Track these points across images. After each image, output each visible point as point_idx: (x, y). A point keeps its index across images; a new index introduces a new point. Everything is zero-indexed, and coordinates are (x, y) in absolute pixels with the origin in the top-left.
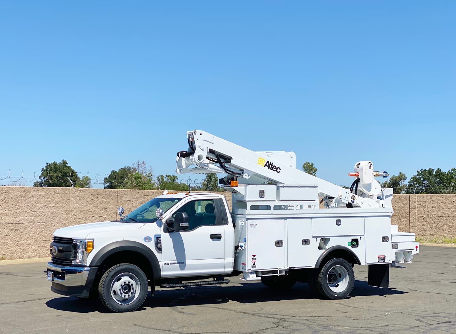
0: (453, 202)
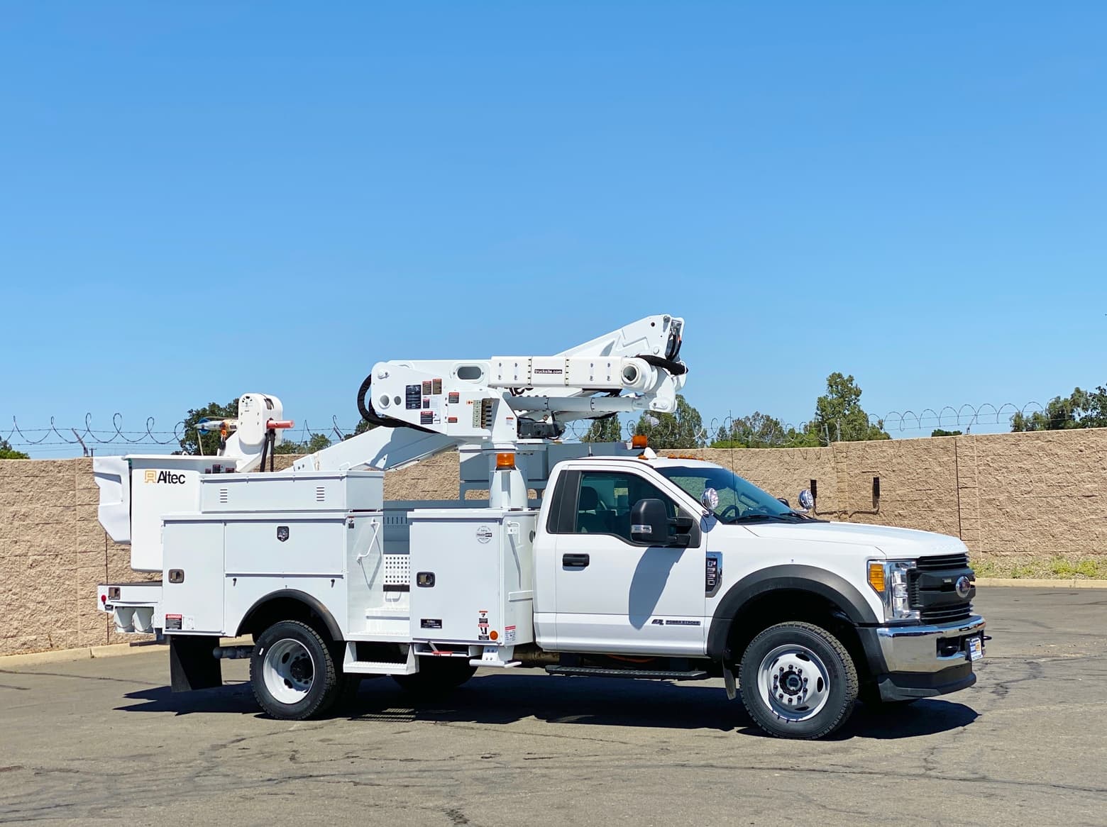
0: (1081, 451)
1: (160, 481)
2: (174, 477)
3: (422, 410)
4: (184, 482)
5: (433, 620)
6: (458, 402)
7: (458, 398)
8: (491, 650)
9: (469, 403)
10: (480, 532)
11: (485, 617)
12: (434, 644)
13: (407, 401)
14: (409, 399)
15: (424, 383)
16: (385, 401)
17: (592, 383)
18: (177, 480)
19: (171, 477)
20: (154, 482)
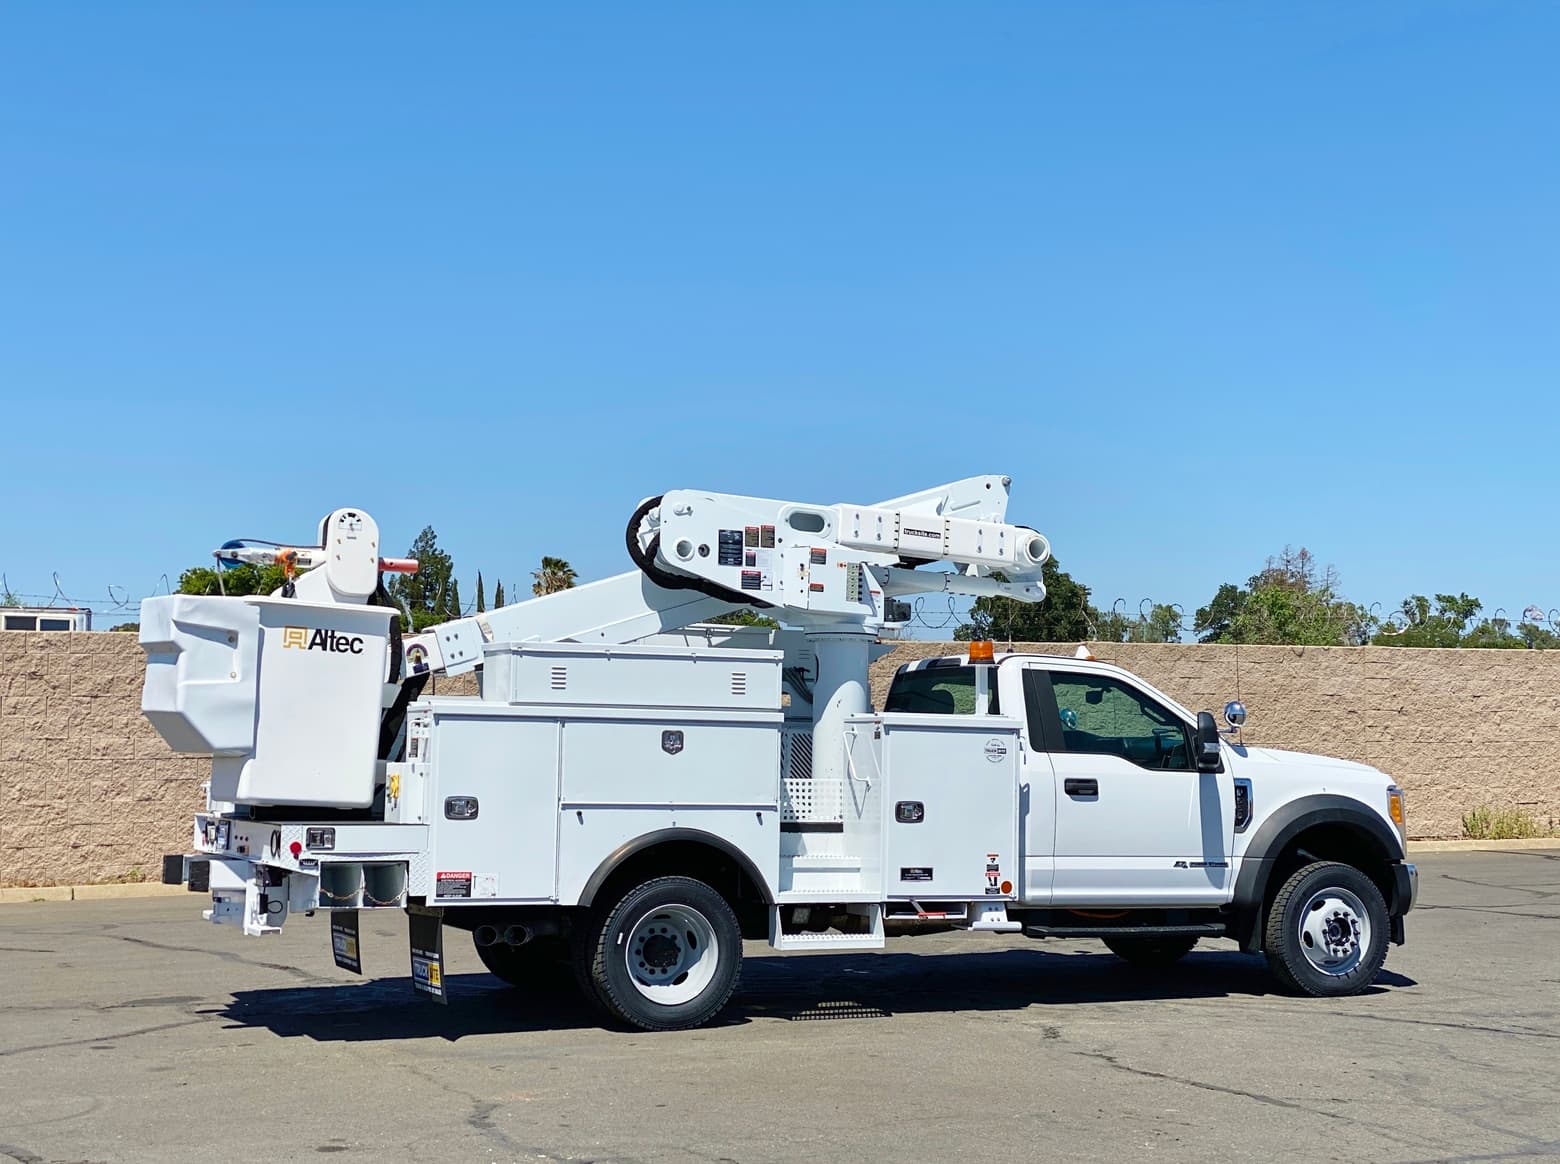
1: (314, 647)
2: (342, 641)
3: (744, 567)
4: (360, 650)
5: (919, 869)
6: (824, 563)
7: (825, 557)
8: (993, 908)
9: (841, 565)
10: (990, 747)
11: (995, 863)
12: (919, 903)
13: (720, 552)
14: (723, 551)
15: (748, 530)
16: (682, 549)
17: (979, 555)
18: (348, 647)
19: (335, 640)
20: (304, 648)
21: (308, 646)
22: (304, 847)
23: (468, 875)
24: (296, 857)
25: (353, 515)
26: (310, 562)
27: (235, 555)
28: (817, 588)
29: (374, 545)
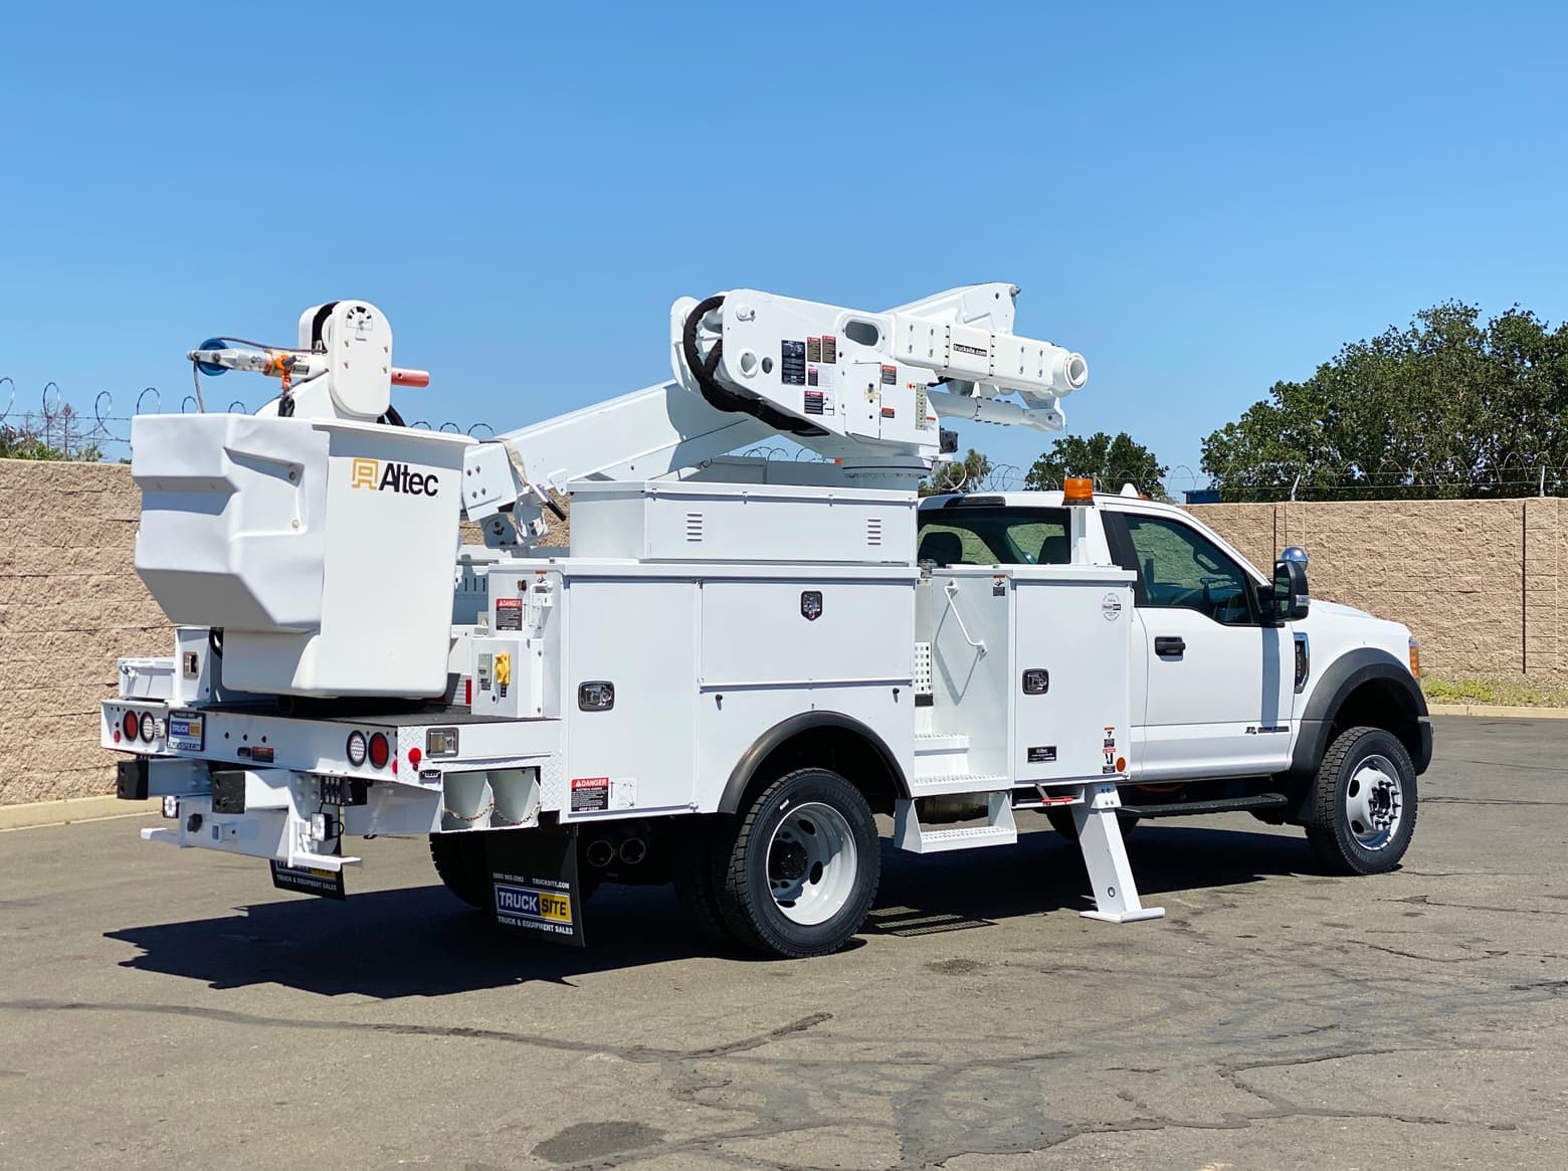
1: (386, 486)
2: (416, 480)
3: (807, 387)
4: (436, 491)
5: (1044, 748)
6: (894, 383)
7: (895, 376)
8: (1107, 789)
9: (910, 387)
10: (1107, 602)
11: (1112, 737)
12: (1043, 787)
13: (783, 368)
14: (787, 366)
15: (810, 341)
16: (746, 363)
17: (1021, 377)
18: (422, 487)
19: (408, 478)
20: (375, 488)
21: (378, 485)
22: (424, 755)
23: (604, 782)
24: (415, 768)
25: (361, 310)
26: (307, 370)
27: (216, 358)
28: (888, 413)
29: (386, 349)
